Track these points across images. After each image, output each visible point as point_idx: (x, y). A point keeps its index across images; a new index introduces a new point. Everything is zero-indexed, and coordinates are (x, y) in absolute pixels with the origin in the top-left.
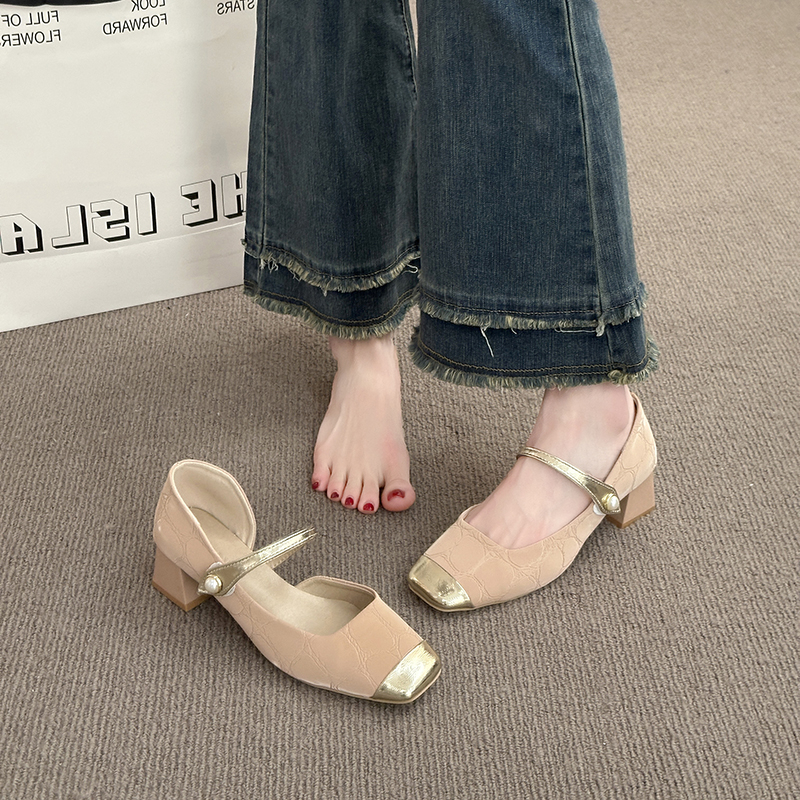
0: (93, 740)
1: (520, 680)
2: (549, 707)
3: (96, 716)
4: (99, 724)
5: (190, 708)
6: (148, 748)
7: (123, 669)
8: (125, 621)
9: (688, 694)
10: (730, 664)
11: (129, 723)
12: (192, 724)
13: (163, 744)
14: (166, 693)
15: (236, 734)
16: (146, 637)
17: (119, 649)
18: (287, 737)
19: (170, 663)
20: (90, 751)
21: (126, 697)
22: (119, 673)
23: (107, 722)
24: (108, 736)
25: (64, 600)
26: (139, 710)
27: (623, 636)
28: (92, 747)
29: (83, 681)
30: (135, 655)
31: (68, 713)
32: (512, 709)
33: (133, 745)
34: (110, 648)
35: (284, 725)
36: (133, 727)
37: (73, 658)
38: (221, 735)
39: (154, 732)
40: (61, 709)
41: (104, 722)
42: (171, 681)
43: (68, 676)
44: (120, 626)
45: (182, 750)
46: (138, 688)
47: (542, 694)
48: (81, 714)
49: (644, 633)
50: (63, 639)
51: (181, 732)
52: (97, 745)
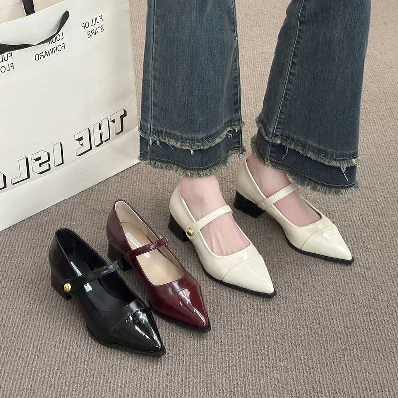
0: (27, 380)
1: (244, 354)
2: (257, 368)
3: (30, 367)
4: (31, 372)
5: (77, 364)
6: (54, 385)
7: (45, 343)
8: (48, 318)
9: (329, 363)
10: (352, 348)
11: (46, 372)
12: (77, 372)
13: (62, 383)
14: (66, 356)
15: (98, 379)
16: (58, 327)
17: (44, 333)
18: (124, 381)
19: (69, 341)
20: (26, 385)
21: (46, 357)
22: (43, 345)
23: (35, 370)
24: (35, 378)
25: (19, 307)
26: (51, 365)
27: (299, 332)
28: (27, 383)
29: (25, 349)
30: (52, 336)
31: (16, 366)
32: (238, 369)
33: (47, 383)
34: (39, 332)
35: (123, 375)
36: (47, 373)
37: (21, 337)
38: (91, 379)
39: (58, 376)
40: (13, 363)
41: (33, 370)
42: (69, 350)
43: (18, 346)
44: (45, 321)
45: (71, 386)
46: (52, 353)
47: (254, 361)
48: (23, 366)
49: (309, 331)
50: (16, 326)
51: (71, 377)
52: (29, 382)
